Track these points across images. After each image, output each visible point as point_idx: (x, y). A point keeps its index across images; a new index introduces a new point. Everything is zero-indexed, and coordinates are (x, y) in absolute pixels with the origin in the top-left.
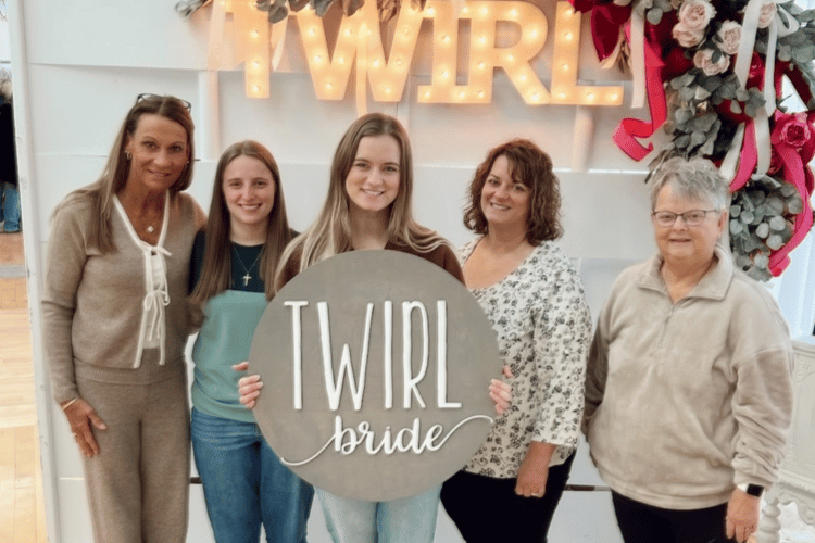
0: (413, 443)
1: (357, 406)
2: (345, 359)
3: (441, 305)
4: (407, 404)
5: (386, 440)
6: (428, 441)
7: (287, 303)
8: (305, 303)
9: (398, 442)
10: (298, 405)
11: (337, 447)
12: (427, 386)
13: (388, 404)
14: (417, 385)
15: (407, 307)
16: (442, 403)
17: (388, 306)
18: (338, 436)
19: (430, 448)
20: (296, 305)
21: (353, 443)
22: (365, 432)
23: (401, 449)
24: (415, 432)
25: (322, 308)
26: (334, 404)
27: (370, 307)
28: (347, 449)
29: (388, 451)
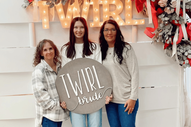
0: (96, 98)
1: (82, 94)
2: (76, 84)
3: (93, 67)
4: (92, 90)
5: (90, 99)
6: (99, 97)
7: (60, 76)
8: (64, 75)
9: (93, 99)
10: (69, 97)
11: (80, 104)
12: (96, 85)
13: (88, 91)
14: (93, 85)
15: (86, 69)
16: (100, 87)
17: (82, 70)
18: (80, 101)
19: (100, 98)
20: (62, 76)
21: (83, 102)
22: (85, 99)
23: (94, 100)
24: (96, 95)
25: (68, 75)
26: (77, 95)
27: (78, 71)
28: (82, 103)
29: (91, 101)
